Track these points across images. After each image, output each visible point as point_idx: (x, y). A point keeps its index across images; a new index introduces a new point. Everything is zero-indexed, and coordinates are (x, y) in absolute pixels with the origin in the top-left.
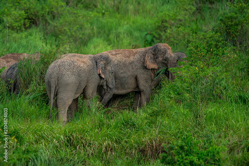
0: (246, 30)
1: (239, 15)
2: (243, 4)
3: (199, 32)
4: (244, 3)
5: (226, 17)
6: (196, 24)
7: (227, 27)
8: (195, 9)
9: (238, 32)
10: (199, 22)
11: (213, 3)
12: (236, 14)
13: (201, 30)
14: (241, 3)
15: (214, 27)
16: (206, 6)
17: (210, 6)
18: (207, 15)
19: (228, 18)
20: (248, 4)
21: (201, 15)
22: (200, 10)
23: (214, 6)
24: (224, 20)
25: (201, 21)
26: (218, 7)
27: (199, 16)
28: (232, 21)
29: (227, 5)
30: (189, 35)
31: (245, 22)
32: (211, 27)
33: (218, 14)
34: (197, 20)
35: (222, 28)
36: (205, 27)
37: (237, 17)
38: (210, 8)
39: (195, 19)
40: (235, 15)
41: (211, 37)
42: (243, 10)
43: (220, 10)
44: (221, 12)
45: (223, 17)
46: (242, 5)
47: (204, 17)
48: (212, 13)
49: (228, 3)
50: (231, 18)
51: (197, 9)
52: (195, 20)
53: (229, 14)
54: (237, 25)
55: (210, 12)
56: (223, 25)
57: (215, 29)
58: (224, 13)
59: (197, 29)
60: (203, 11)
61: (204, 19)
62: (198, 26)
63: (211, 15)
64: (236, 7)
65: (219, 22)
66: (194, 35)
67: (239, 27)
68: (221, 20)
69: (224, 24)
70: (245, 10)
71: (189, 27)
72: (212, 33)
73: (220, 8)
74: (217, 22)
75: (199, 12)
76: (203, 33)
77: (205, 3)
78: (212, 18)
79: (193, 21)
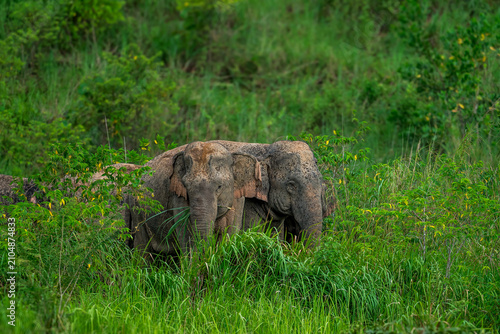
0: (148, 120)
1: (132, 83)
2: (143, 57)
3: (32, 121)
4: (145, 53)
5: (99, 87)
6: (26, 100)
7: (100, 111)
8: (24, 64)
9: (127, 124)
10: (34, 96)
11: (69, 51)
12: (124, 80)
13: (37, 117)
14: (138, 54)
15: (70, 111)
16: (52, 57)
17: (60, 58)
18: (53, 83)
19: (104, 90)
20: (153, 58)
21: (39, 79)
22: (36, 67)
23: (70, 59)
24: (94, 93)
25: (38, 95)
26: (80, 62)
27: (32, 83)
28: (114, 99)
29: (102, 59)
30: (9, 127)
31: (146, 100)
32: (61, 111)
33: (79, 79)
34: (27, 92)
35: (90, 114)
36: (47, 108)
37: (127, 88)
38: (59, 64)
39: (22, 88)
40: (122, 84)
41: (62, 135)
42: (142, 71)
43: (86, 69)
44: (87, 75)
45: (91, 86)
46: (139, 59)
47: (45, 84)
48: (66, 76)
49: (104, 54)
50: (113, 91)
51: (29, 66)
52: (24, 92)
53: (107, 81)
54: (128, 107)
55: (60, 74)
56: (91, 105)
57: (71, 115)
58: (95, 77)
59: (27, 113)
60: (45, 70)
61: (45, 91)
62: (29, 106)
63: (62, 81)
64: (125, 64)
65: (81, 99)
66: (21, 127)
67: (132, 114)
68: (87, 94)
69: (95, 103)
70: (147, 71)
71: (7, 107)
72: (65, 124)
73: (86, 65)
74: (76, 99)
75: (34, 74)
76: (42, 124)
77: (49, 51)
78: (65, 88)
79: (18, 94)
